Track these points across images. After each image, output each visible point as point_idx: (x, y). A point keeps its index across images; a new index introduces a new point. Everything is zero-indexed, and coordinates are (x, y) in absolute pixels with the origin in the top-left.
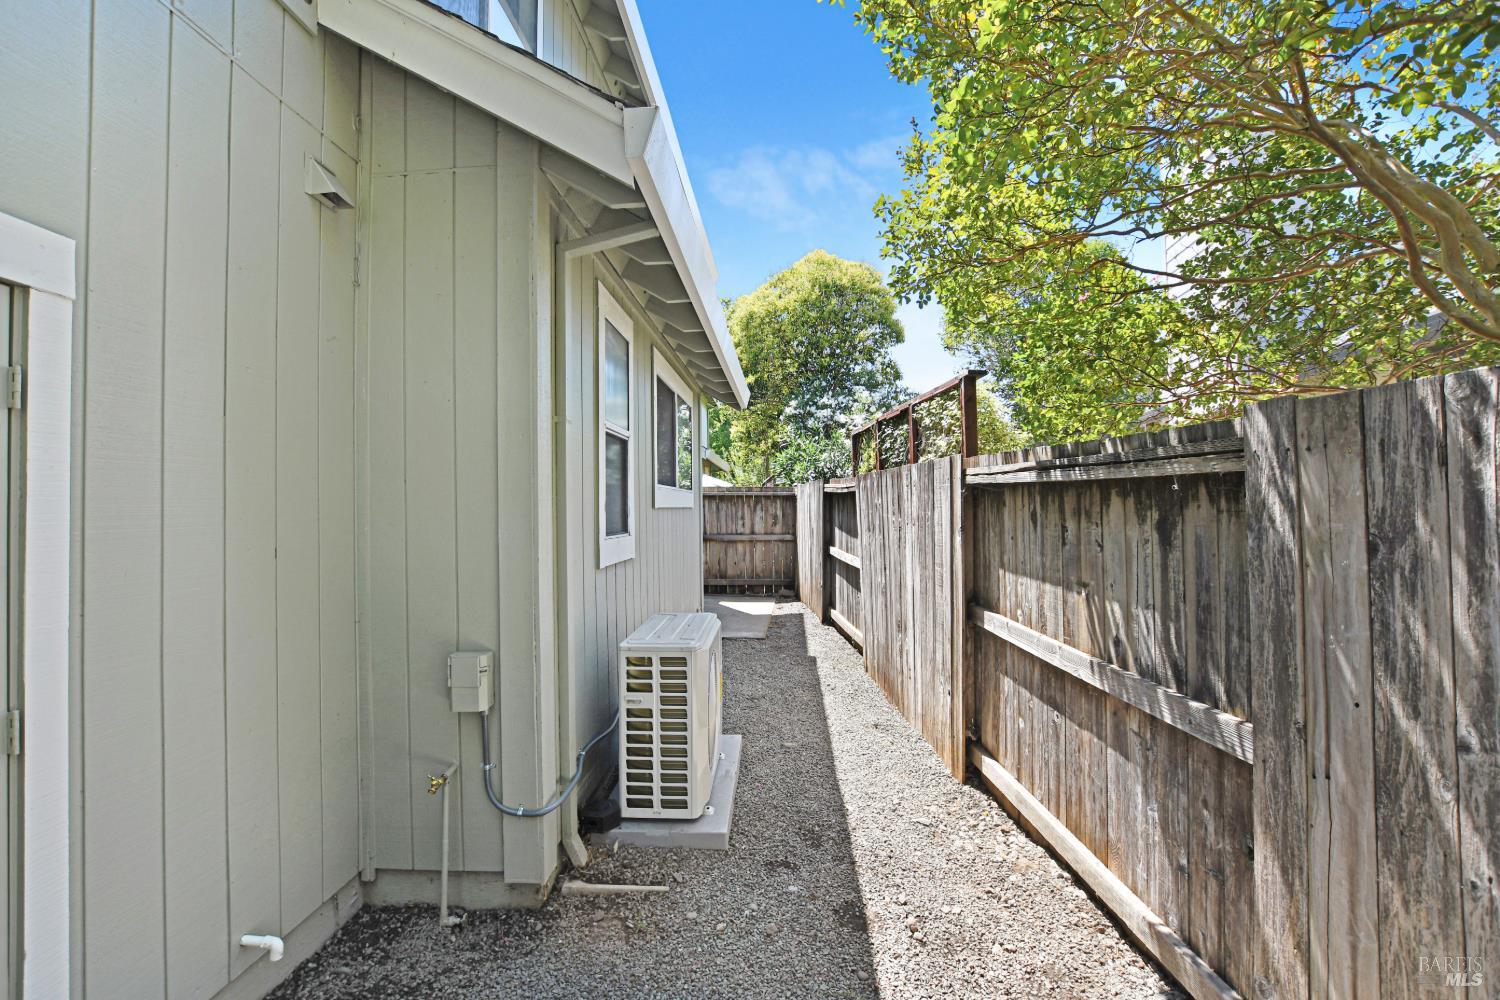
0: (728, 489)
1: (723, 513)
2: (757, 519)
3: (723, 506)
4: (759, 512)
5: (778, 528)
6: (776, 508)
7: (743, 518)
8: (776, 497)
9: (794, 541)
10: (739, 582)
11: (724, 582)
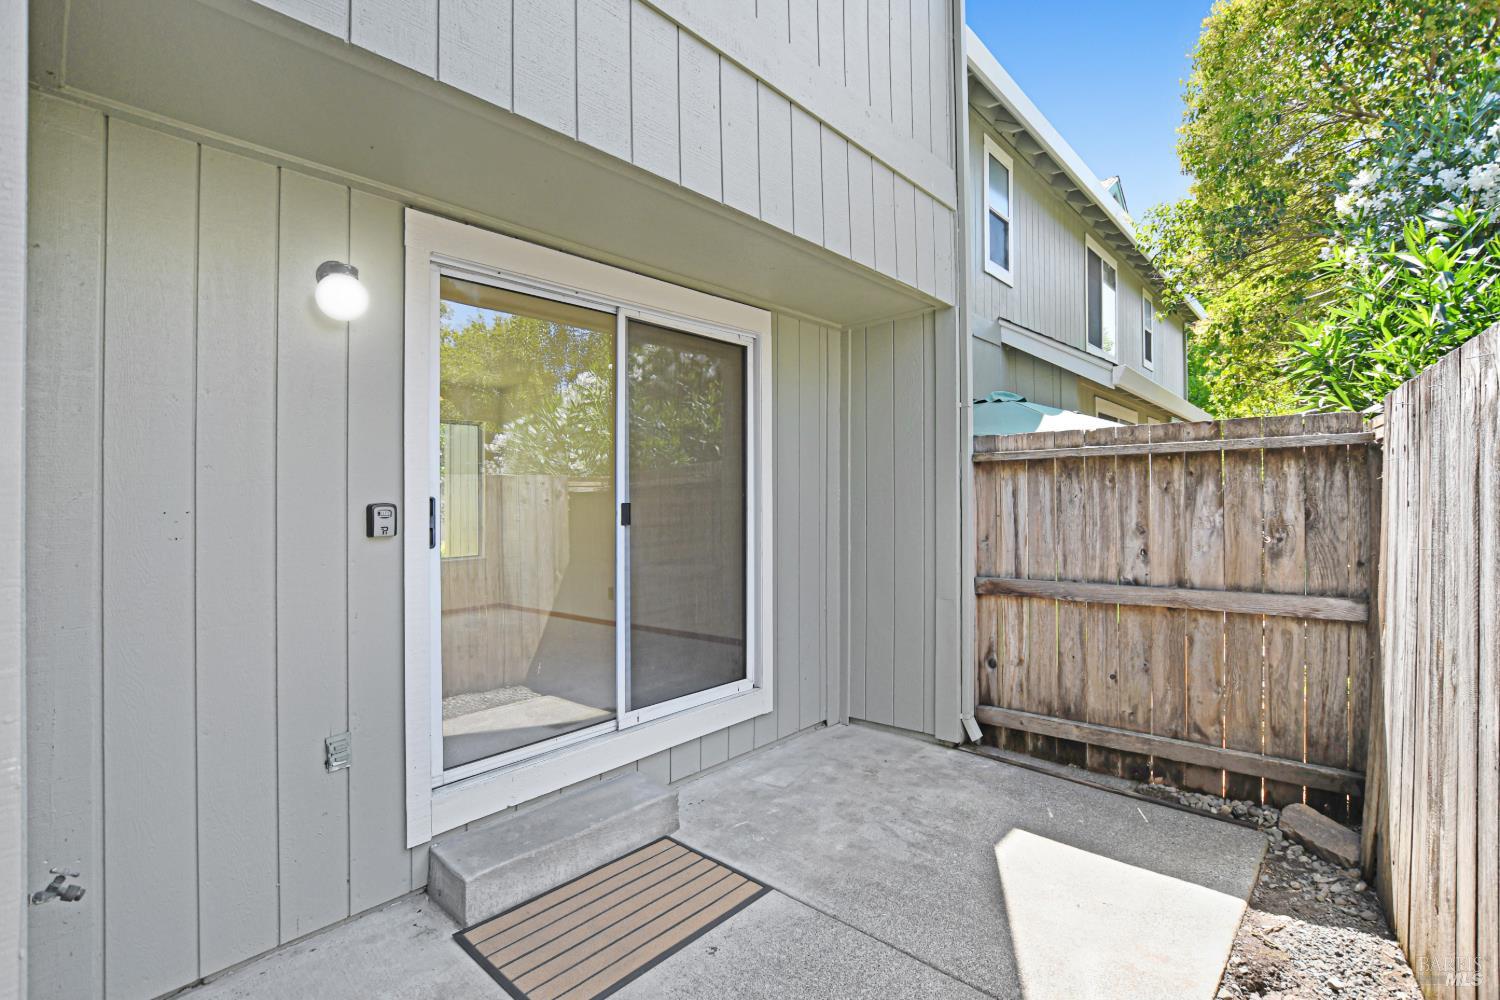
0: (1091, 437)
1: (1073, 513)
2: (1200, 534)
3: (1075, 489)
4: (1205, 508)
5: (1287, 572)
6: (1279, 497)
7: (1142, 530)
8: (1277, 453)
9: (1371, 626)
10: (1131, 742)
11: (1072, 731)
